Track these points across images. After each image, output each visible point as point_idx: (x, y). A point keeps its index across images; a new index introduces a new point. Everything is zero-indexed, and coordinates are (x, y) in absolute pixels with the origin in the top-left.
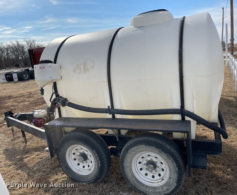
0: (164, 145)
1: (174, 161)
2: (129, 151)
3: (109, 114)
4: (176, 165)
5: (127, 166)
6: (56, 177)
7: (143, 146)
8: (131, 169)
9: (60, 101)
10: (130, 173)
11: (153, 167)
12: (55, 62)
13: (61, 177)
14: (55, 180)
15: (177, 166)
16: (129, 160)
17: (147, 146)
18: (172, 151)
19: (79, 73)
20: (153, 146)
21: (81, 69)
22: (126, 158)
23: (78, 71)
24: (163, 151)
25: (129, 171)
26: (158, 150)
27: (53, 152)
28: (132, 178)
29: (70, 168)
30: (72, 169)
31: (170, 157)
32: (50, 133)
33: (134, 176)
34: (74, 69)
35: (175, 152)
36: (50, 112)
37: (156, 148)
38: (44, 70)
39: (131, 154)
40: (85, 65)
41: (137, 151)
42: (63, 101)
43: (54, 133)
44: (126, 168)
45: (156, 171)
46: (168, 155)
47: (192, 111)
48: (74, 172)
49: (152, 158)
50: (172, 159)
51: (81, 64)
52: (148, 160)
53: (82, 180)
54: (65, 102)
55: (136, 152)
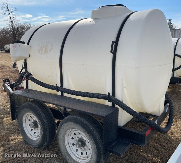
0: (88, 126)
1: (94, 143)
2: (63, 126)
3: (57, 91)
4: (95, 146)
5: (61, 139)
6: (16, 137)
7: (72, 123)
8: (64, 143)
9: (25, 75)
10: (63, 146)
11: (81, 144)
12: (28, 44)
13: (19, 138)
14: (14, 139)
15: (96, 148)
16: (63, 134)
17: (75, 124)
18: (94, 133)
19: (41, 54)
20: (80, 125)
21: (43, 51)
22: (60, 132)
23: (41, 52)
24: (86, 131)
25: (62, 144)
26: (83, 129)
27: (15, 116)
28: (64, 150)
29: (25, 131)
30: (26, 133)
31: (92, 138)
32: (15, 100)
33: (66, 149)
34: (39, 50)
35: (97, 134)
36: (17, 83)
37: (81, 128)
38: (15, 48)
39: (63, 128)
40: (46, 47)
41: (69, 127)
42: (27, 75)
43: (19, 101)
44: (60, 141)
45: (85, 149)
46: (90, 136)
47: (120, 100)
48: (27, 136)
49: (82, 136)
50: (93, 140)
51: (44, 46)
52: (79, 138)
53: (31, 143)
54: (28, 76)
55: (67, 127)
